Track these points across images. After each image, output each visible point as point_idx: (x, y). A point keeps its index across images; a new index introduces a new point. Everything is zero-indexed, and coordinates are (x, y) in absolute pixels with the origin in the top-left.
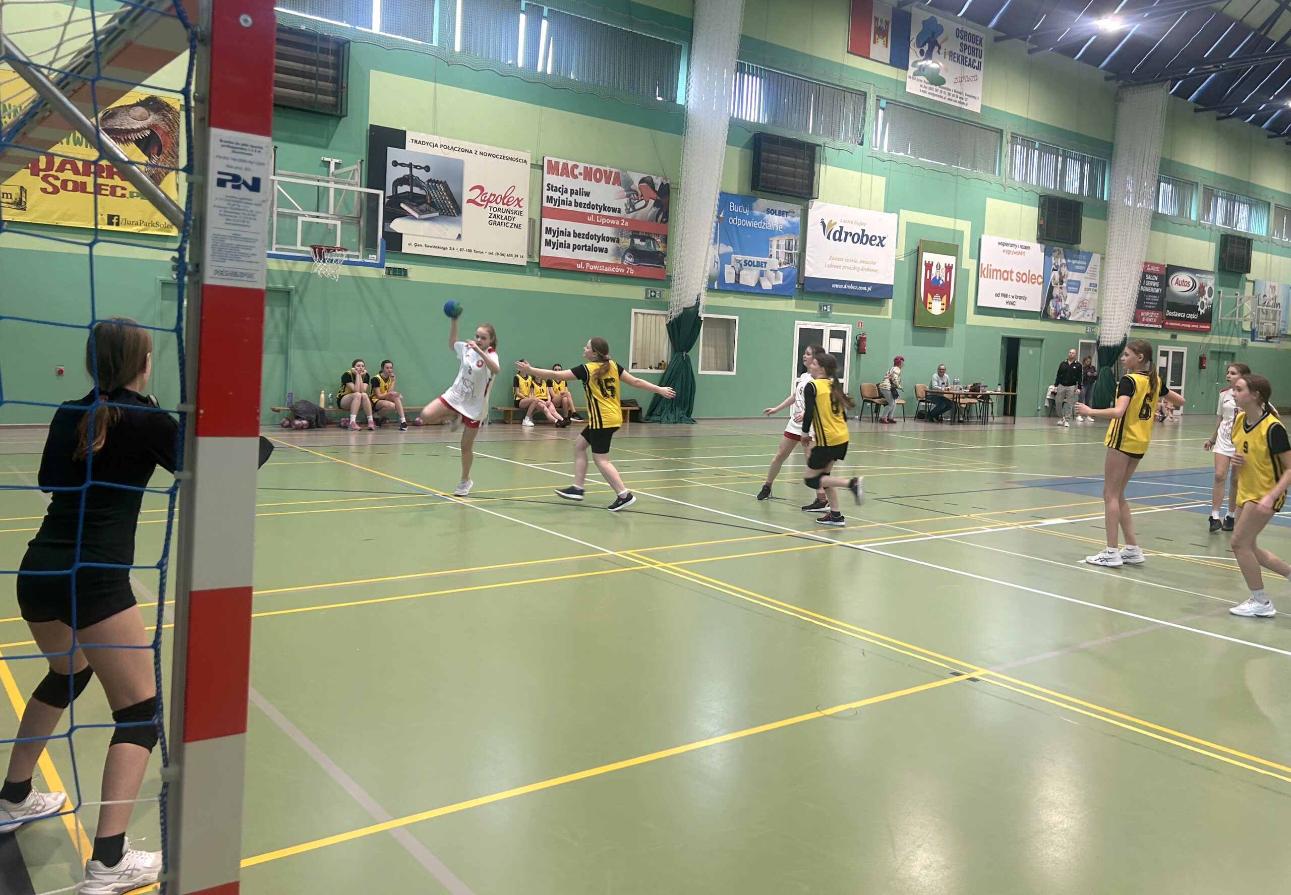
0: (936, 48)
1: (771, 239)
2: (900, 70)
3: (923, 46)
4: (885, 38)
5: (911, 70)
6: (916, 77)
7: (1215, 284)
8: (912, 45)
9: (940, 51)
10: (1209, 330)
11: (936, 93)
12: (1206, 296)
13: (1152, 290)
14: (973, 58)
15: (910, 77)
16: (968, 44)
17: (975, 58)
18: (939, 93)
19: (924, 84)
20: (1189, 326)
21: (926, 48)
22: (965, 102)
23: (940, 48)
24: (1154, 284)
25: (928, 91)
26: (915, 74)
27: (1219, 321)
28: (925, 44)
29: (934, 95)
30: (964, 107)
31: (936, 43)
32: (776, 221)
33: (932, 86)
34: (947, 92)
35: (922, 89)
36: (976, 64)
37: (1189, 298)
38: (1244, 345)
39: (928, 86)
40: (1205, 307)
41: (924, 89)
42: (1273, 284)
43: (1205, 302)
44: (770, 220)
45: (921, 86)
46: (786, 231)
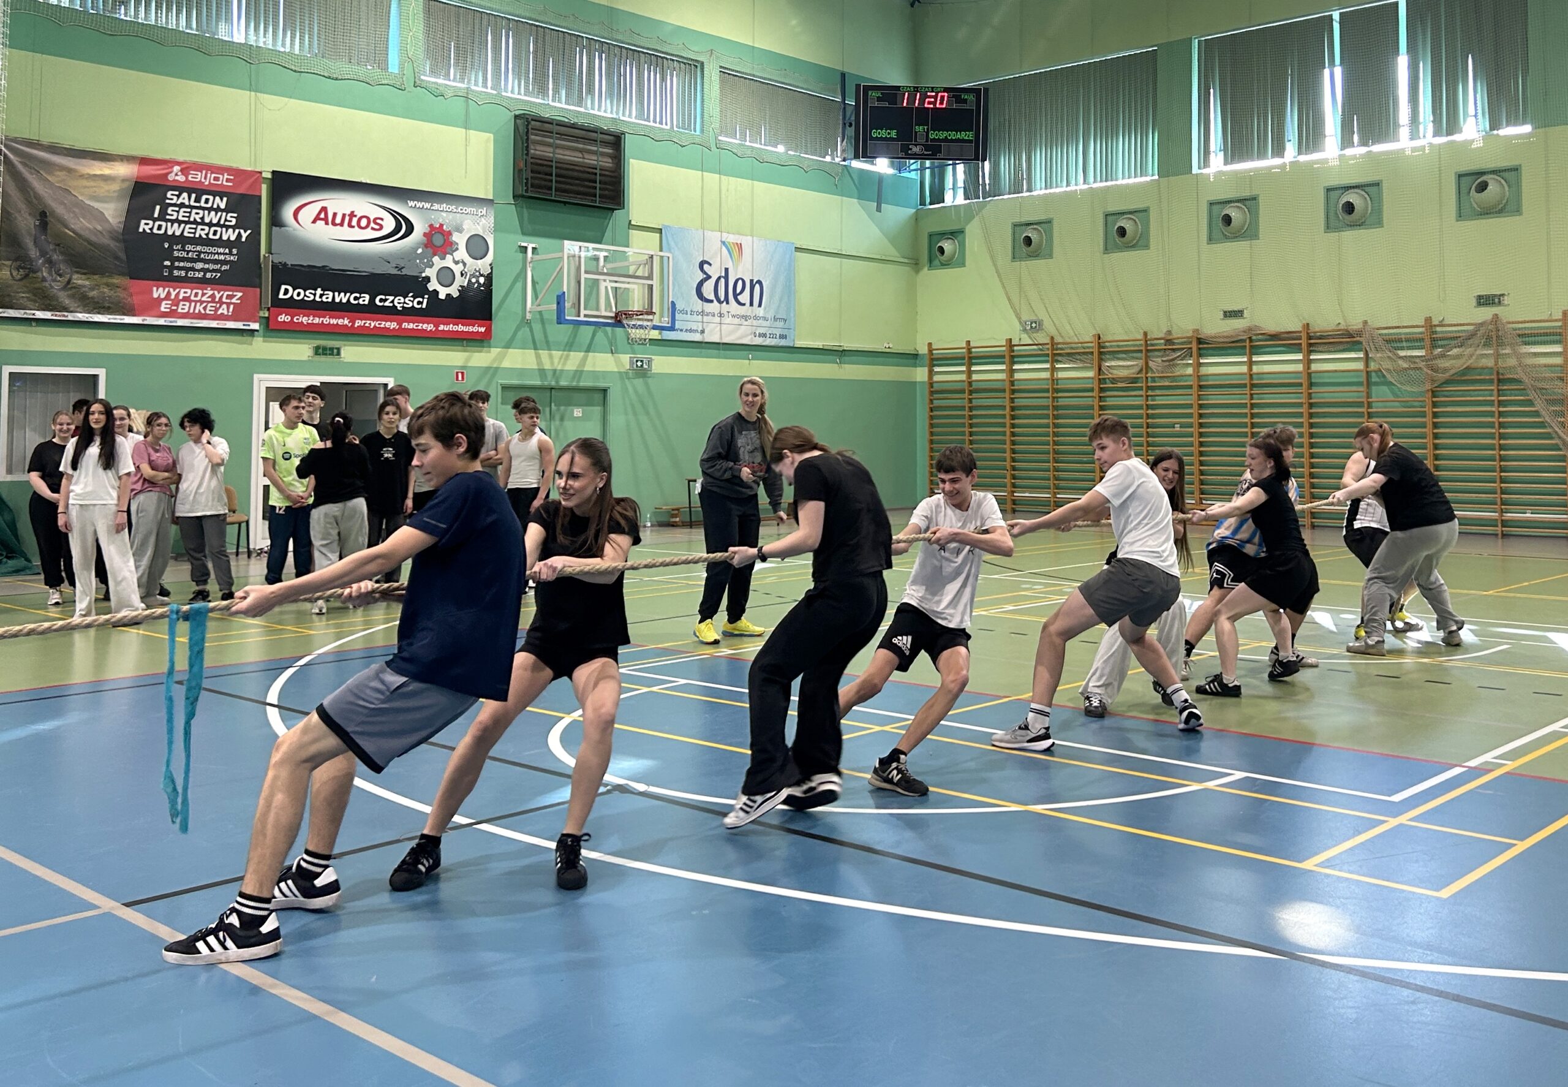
7: (497, 229)
10: (488, 335)
12: (461, 253)
13: (201, 232)
20: (393, 325)
24: (213, 217)
27: (529, 316)
37: (386, 259)
38: (641, 371)
40: (460, 282)
42: (731, 239)
43: (457, 269)
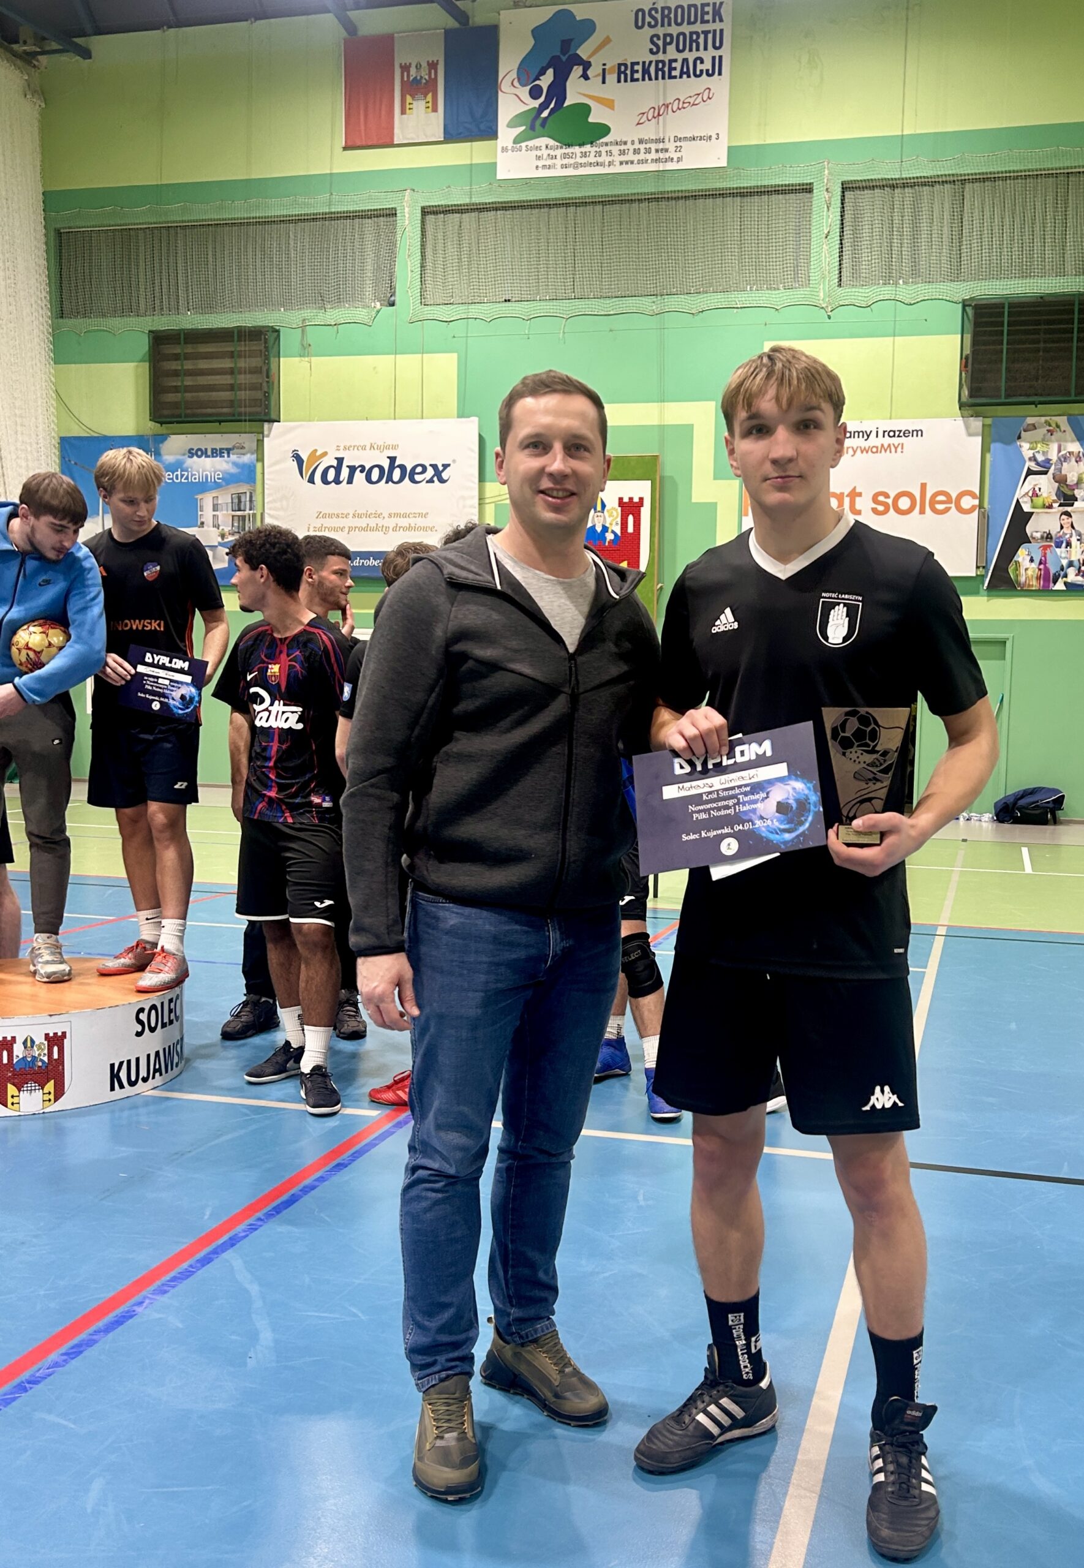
0: (577, 71)
1: (199, 497)
2: (474, 144)
3: (537, 78)
4: (429, 97)
5: (506, 134)
6: (523, 145)
8: (505, 85)
9: (589, 73)
11: (584, 160)
14: (691, 56)
15: (504, 150)
16: (674, 30)
17: (701, 53)
18: (592, 159)
19: (545, 152)
21: (546, 81)
22: (675, 156)
23: (587, 65)
25: (559, 162)
26: (516, 141)
28: (543, 72)
29: (576, 166)
30: (670, 166)
31: (579, 61)
32: (206, 467)
33: (570, 150)
34: (615, 149)
35: (540, 163)
36: (708, 65)
39: (559, 152)
41: (549, 162)
44: (195, 467)
45: (539, 158)
46: (228, 480)
